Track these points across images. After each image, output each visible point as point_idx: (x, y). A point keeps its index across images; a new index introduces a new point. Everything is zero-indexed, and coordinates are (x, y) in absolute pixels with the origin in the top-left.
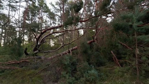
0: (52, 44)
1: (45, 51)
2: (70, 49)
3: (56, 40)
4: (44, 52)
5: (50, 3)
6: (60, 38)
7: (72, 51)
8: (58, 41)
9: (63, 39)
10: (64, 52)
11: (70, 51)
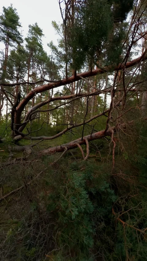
0: (53, 121)
1: (33, 137)
2: (86, 137)
3: (59, 117)
4: (32, 140)
5: (48, 45)
6: (67, 113)
7: (89, 140)
8: (63, 117)
9: (72, 115)
10: (72, 143)
11: (85, 140)
